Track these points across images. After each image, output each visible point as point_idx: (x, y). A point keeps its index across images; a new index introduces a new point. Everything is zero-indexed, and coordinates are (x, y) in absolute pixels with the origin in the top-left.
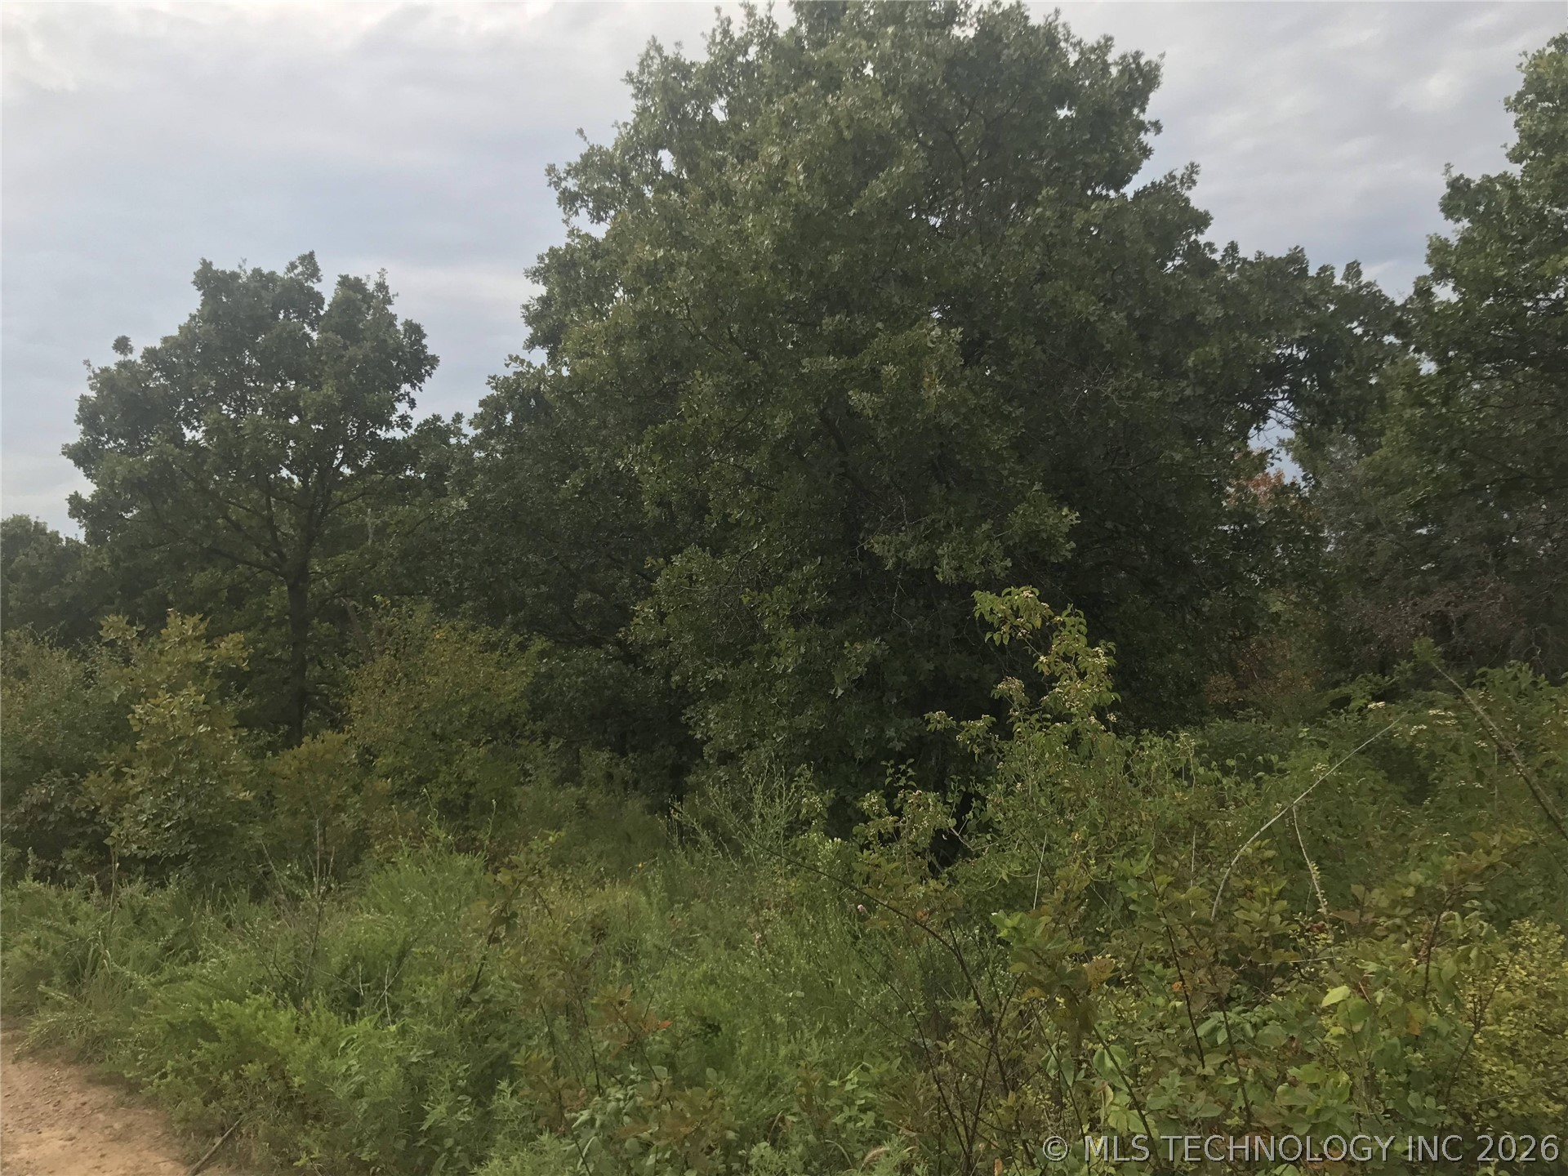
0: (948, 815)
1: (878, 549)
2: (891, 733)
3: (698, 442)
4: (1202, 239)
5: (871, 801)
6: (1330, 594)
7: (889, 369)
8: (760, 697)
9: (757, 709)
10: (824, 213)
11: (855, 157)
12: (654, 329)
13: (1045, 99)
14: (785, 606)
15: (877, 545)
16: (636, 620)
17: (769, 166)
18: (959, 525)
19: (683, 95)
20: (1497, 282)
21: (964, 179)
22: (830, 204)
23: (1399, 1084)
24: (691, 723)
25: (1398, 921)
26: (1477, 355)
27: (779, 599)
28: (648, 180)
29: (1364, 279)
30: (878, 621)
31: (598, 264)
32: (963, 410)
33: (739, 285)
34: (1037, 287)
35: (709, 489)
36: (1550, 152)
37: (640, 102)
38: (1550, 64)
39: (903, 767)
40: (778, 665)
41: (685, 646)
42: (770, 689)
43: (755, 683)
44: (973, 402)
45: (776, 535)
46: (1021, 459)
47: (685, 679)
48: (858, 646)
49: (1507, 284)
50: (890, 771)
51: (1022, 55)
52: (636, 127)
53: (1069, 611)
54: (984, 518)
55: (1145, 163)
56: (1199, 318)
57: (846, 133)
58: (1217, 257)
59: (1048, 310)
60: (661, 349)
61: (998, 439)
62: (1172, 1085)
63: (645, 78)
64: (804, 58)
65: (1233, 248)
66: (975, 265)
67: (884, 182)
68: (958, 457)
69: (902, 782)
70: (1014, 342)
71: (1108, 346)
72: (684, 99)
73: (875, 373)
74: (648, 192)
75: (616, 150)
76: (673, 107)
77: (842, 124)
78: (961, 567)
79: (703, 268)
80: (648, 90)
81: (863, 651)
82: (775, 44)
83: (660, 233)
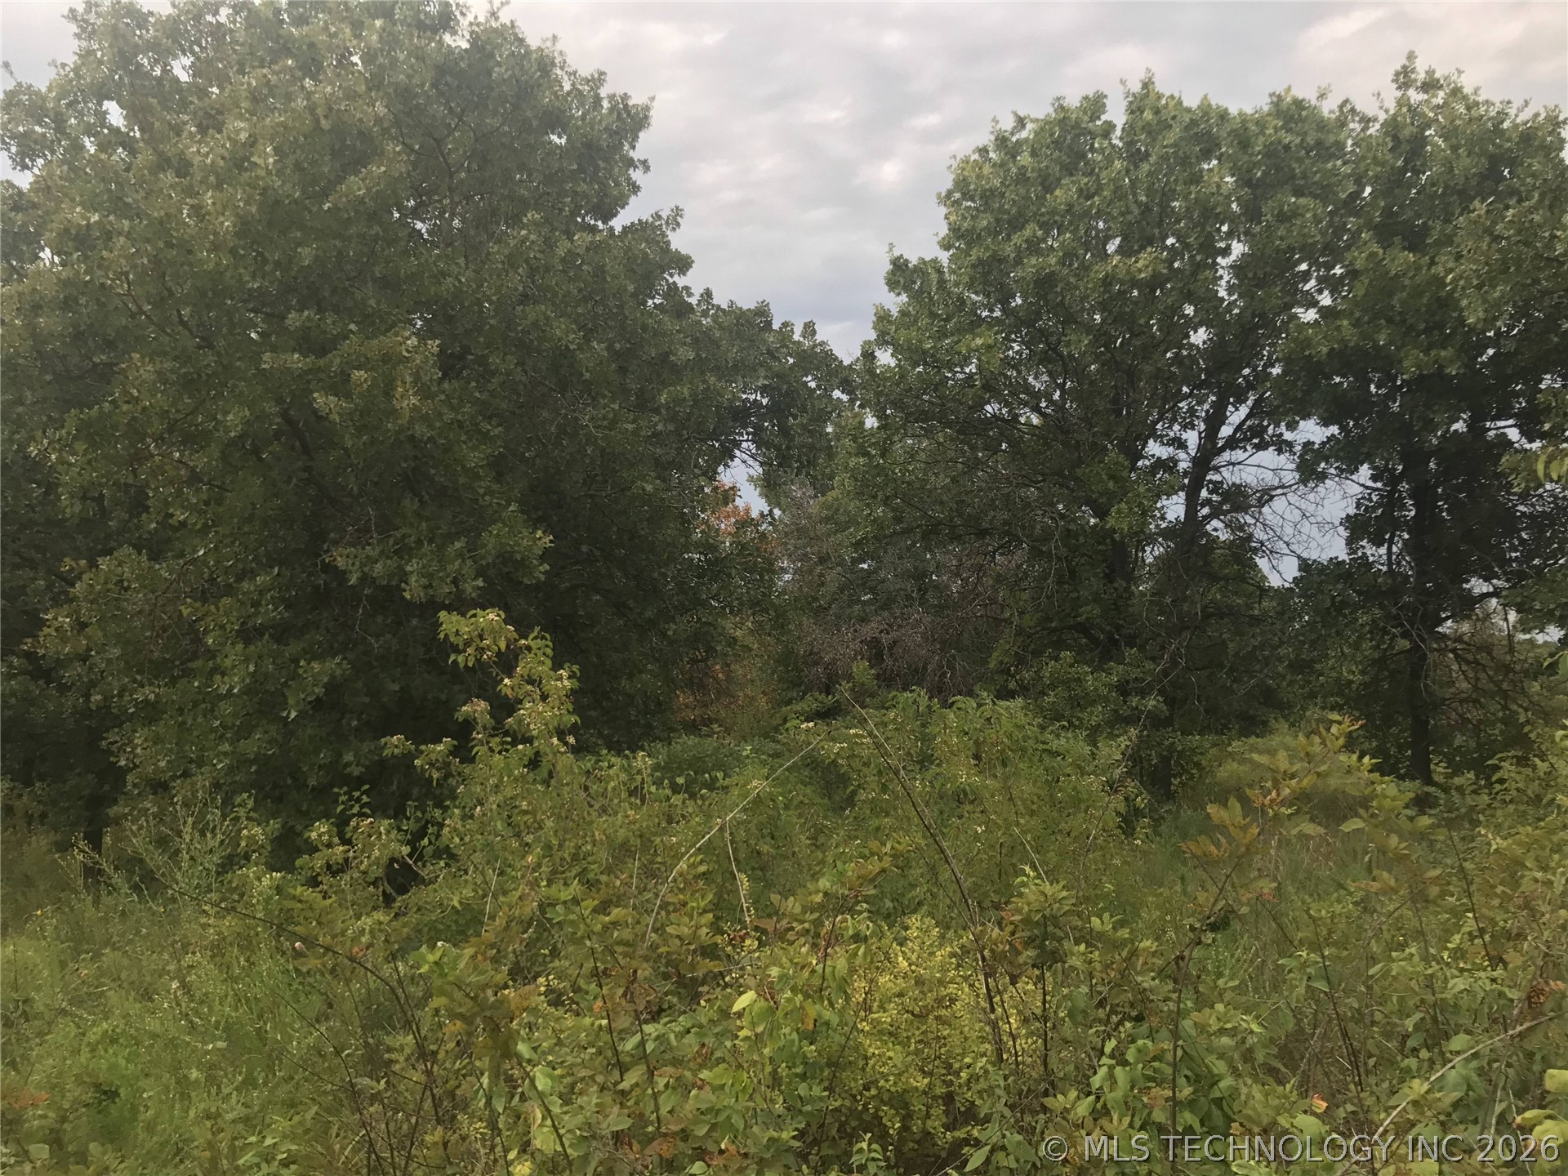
0: (401, 842)
1: (341, 563)
2: (349, 757)
3: (136, 432)
4: (680, 281)
5: (320, 830)
6: (780, 622)
7: (359, 375)
8: (200, 720)
9: (196, 733)
10: (296, 201)
11: (332, 149)
12: (82, 301)
13: (535, 123)
14: (234, 620)
15: (341, 559)
16: (46, 630)
17: (234, 142)
18: (431, 541)
19: (136, 45)
20: (925, 352)
21: (450, 189)
22: (303, 192)
23: (797, 1075)
24: (114, 748)
25: (806, 925)
26: (909, 414)
27: (226, 613)
28: (89, 131)
29: (819, 338)
30: (341, 638)
31: (19, 218)
32: (438, 424)
33: (191, 265)
34: (519, 308)
35: (148, 486)
36: (969, 245)
37: (84, 44)
38: (973, 168)
39: (356, 794)
40: (221, 685)
41: (109, 661)
42: (212, 710)
43: (195, 704)
44: (449, 416)
45: (227, 541)
46: (499, 477)
47: (107, 699)
48: (316, 666)
49: (933, 356)
50: (343, 798)
51: (513, 76)
52: (76, 70)
53: (535, 633)
54: (456, 536)
55: (633, 200)
56: (673, 358)
57: (323, 122)
58: (693, 301)
59: (529, 333)
60: (92, 324)
61: (475, 457)
62: (589, 1103)
63: (92, 18)
64: (281, 32)
65: (708, 294)
66: (457, 278)
67: (363, 180)
68: (433, 471)
69: (356, 810)
70: (494, 360)
71: (587, 376)
72: (137, 50)
73: (346, 378)
74: (90, 145)
75: (50, 89)
76: (124, 58)
77: (319, 111)
78: (430, 586)
79: (148, 241)
80: (94, 32)
81: (319, 671)
82: (249, 11)
83: (97, 195)
